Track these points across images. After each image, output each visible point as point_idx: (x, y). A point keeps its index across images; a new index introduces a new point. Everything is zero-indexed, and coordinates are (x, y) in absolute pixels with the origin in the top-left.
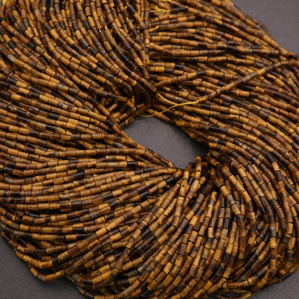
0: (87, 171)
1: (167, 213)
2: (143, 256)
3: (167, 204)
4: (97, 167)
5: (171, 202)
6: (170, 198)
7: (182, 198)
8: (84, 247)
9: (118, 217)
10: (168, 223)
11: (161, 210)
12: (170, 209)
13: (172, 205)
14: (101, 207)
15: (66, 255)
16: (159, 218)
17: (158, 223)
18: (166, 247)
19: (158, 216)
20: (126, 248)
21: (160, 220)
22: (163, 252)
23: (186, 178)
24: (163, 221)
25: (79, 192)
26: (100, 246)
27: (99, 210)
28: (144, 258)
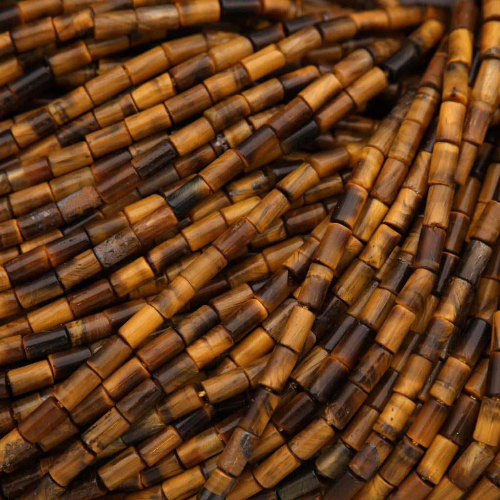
0: (60, 60)
1: (397, 216)
2: (330, 417)
3: (396, 179)
4: (98, 32)
5: (410, 166)
6: (403, 150)
7: (451, 149)
8: (85, 400)
9: (200, 251)
10: (406, 260)
11: (377, 207)
12: (408, 197)
13: (416, 180)
14: (136, 211)
15: (16, 444)
16: (371, 244)
17: (368, 264)
18: (419, 364)
19: (365, 236)
20: (264, 387)
21: (375, 252)
22: (409, 385)
23: (460, 62)
24: (387, 253)
25: (46, 158)
26: (150, 386)
27: (131, 225)
28: (337, 424)
